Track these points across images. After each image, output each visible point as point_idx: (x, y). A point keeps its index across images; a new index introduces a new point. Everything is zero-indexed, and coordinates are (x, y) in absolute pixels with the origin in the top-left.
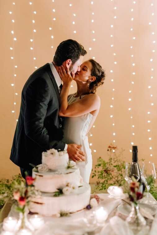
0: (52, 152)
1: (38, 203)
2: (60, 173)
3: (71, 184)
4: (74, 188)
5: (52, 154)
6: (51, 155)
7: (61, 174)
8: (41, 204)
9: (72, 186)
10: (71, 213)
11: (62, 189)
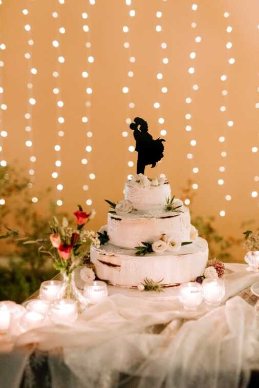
0: (139, 179)
1: (109, 264)
2: (150, 216)
3: (168, 237)
4: (173, 245)
5: (138, 182)
6: (137, 184)
7: (152, 217)
8: (114, 266)
9: (170, 240)
10: (164, 287)
11: (153, 243)
